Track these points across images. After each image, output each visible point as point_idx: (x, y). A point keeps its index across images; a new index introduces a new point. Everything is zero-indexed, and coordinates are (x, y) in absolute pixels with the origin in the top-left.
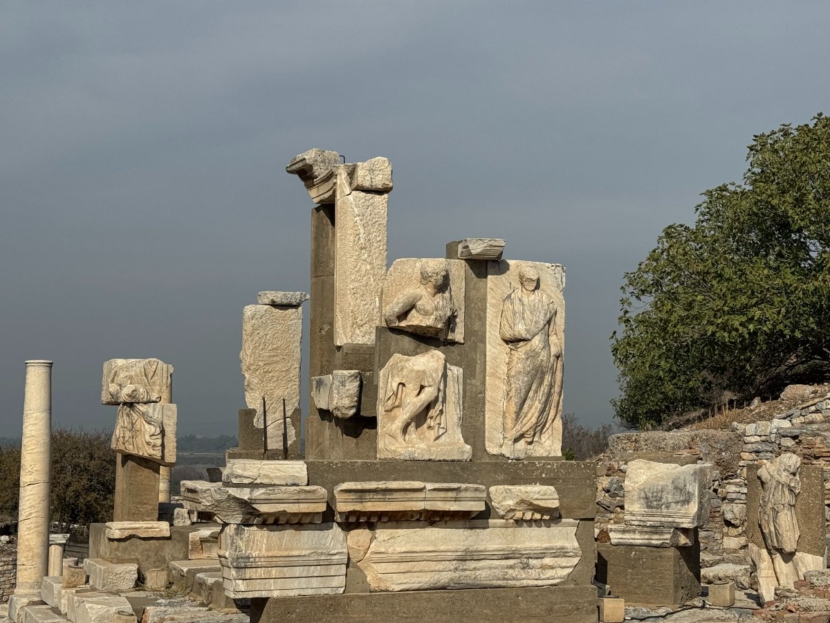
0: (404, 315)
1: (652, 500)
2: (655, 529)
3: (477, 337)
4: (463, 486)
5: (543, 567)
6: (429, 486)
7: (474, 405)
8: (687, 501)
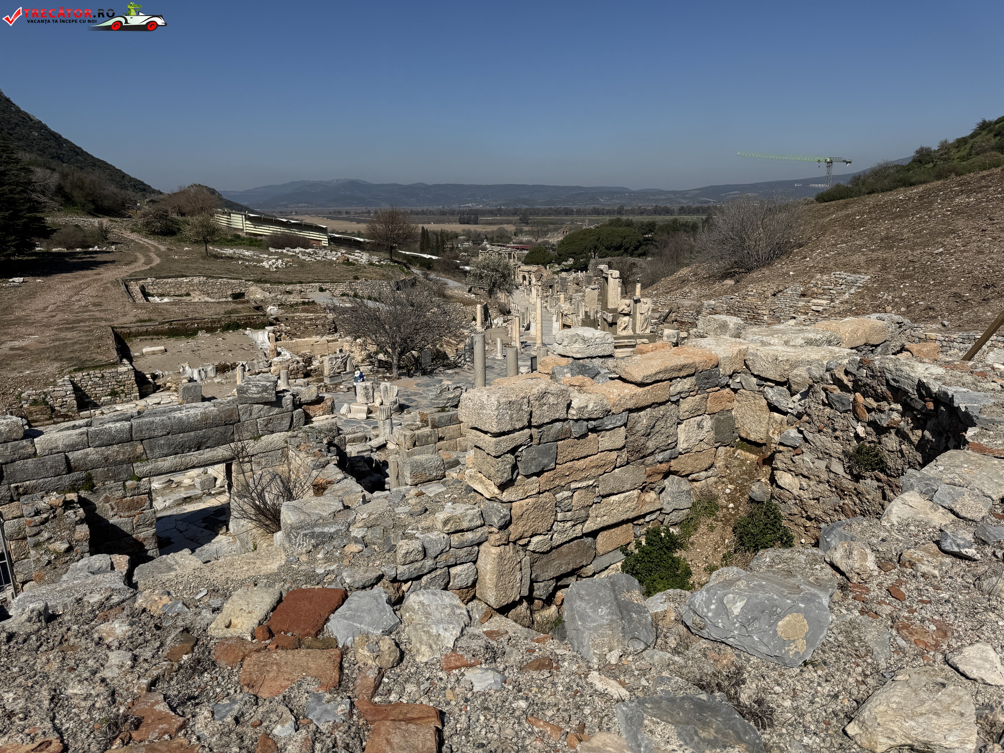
0: (622, 311)
1: (668, 337)
3: (635, 313)
4: (632, 340)
6: (627, 341)
7: (634, 325)
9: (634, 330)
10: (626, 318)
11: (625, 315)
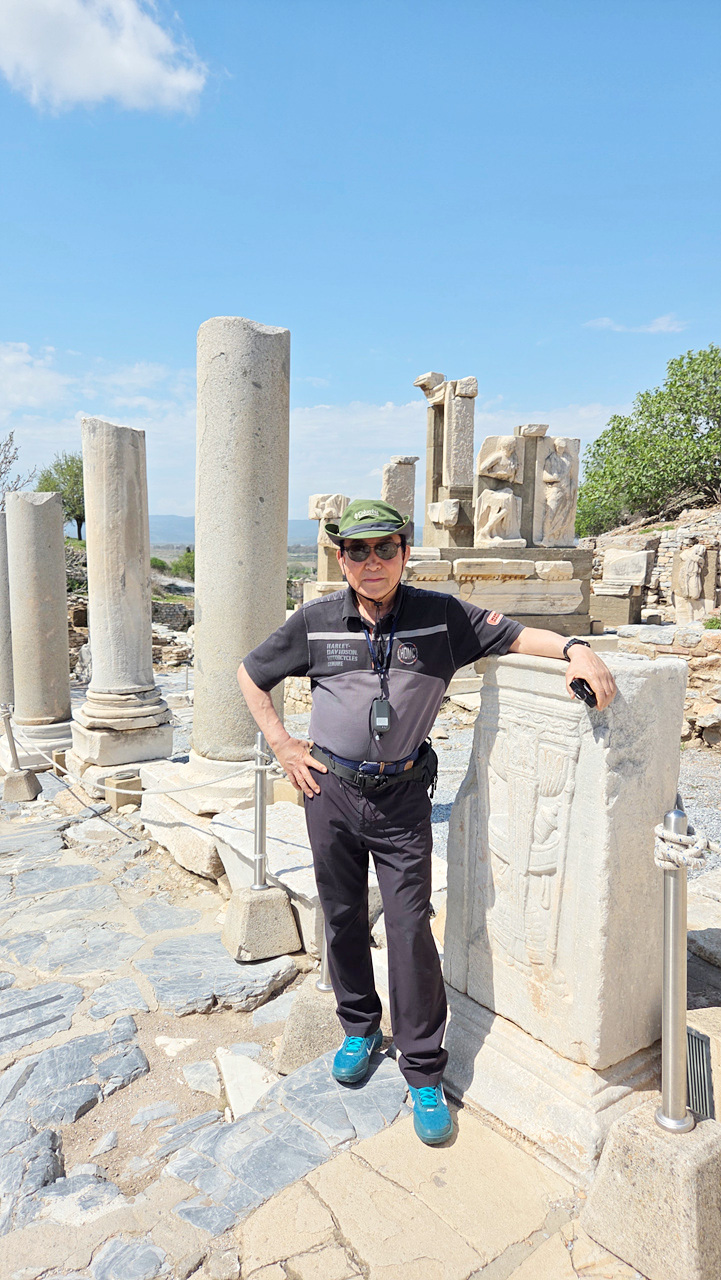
0: (491, 469)
1: (619, 571)
2: (621, 586)
3: (530, 480)
4: (523, 561)
5: (562, 605)
6: (505, 561)
7: (527, 517)
8: (640, 571)
9: (526, 533)
10: (504, 496)
11: (500, 484)
